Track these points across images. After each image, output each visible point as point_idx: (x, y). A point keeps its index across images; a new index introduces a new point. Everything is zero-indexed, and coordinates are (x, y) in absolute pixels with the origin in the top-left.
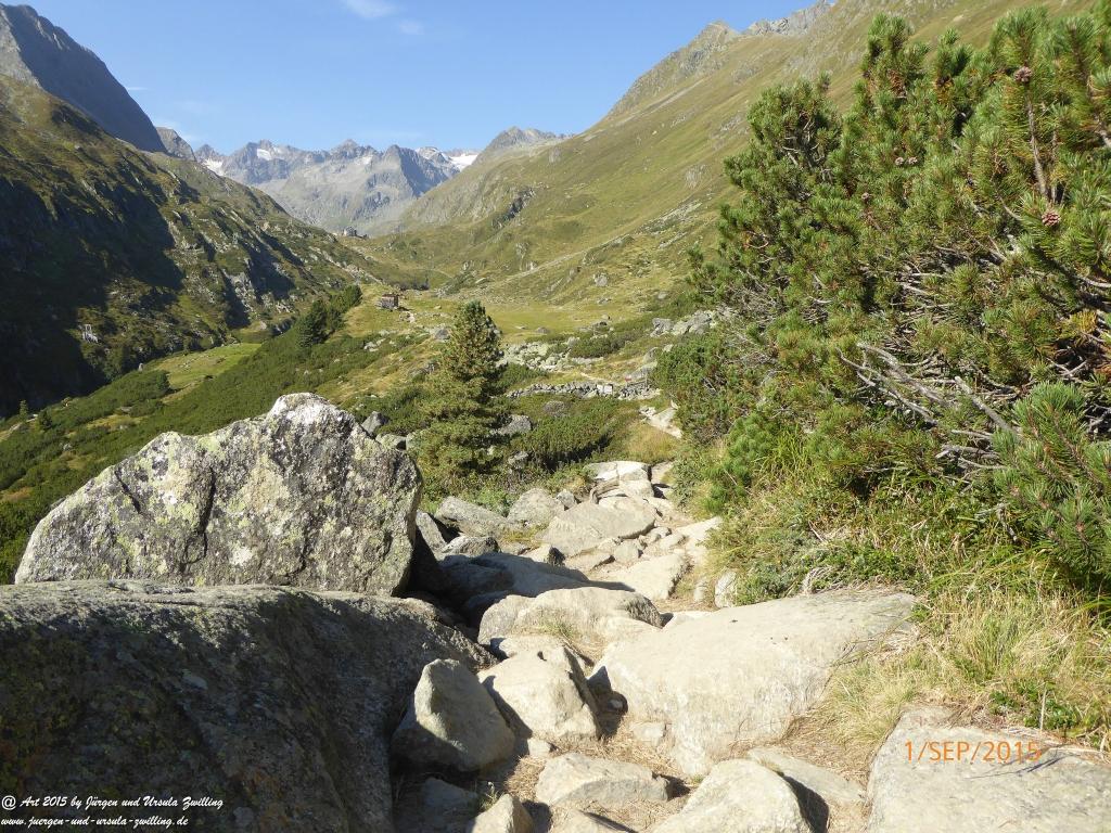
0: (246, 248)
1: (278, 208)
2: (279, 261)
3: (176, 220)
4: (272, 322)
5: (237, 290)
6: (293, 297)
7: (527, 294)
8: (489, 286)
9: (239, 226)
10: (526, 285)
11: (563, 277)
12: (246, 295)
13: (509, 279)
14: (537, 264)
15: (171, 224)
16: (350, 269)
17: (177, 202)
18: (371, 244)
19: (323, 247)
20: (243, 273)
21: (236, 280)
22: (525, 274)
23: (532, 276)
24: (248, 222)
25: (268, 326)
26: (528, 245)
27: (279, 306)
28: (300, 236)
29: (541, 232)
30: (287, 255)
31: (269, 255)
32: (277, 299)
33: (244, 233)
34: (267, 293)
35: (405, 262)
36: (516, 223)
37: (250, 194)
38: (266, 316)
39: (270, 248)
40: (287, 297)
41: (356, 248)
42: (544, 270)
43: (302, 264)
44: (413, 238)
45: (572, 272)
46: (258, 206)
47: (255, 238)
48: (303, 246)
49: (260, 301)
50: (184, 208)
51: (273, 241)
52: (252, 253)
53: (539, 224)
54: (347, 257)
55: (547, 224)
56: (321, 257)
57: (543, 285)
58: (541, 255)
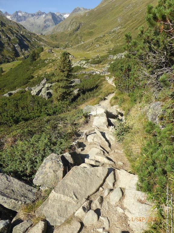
0: (17, 38)
1: (24, 28)
2: (25, 41)
3: (1, 31)
4: (25, 56)
5: (16, 48)
6: (29, 50)
7: (81, 49)
8: (73, 47)
9: (15, 33)
10: (81, 47)
11: (89, 45)
12: (18, 49)
13: (77, 45)
14: (83, 42)
16: (41, 43)
17: (1, 26)
18: (46, 37)
19: (35, 38)
20: (17, 44)
21: (16, 46)
22: (81, 44)
24: (17, 31)
25: (24, 57)
26: (81, 37)
27: (26, 52)
28: (29, 35)
29: (84, 34)
30: (27, 40)
31: (23, 40)
32: (25, 50)
33: (17, 34)
34: (23, 49)
35: (54, 41)
36: (79, 32)
37: (17, 24)
38: (23, 54)
39: (23, 38)
40: (28, 50)
41: (42, 38)
42: (85, 43)
43: (30, 42)
44: (55, 35)
45: (91, 44)
46: (20, 27)
47: (19, 35)
48: (30, 37)
49: (22, 51)
51: (23, 36)
52: (19, 39)
53: (84, 32)
54: (40, 40)
55: (85, 32)
56: (34, 40)
57: (85, 47)
58: (84, 40)
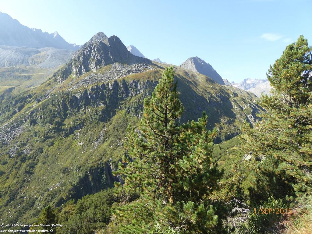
0: (251, 107)
2: (260, 110)
3: (233, 101)
5: (249, 119)
9: (248, 102)
12: (252, 119)
15: (232, 103)
17: (233, 97)
20: (251, 114)
21: (249, 116)
24: (251, 101)
30: (261, 109)
31: (257, 109)
33: (250, 103)
34: (257, 119)
37: (248, 93)
38: (258, 125)
39: (257, 107)
43: (265, 111)
47: (253, 105)
49: (255, 121)
50: (235, 98)
51: (256, 105)
52: (253, 108)
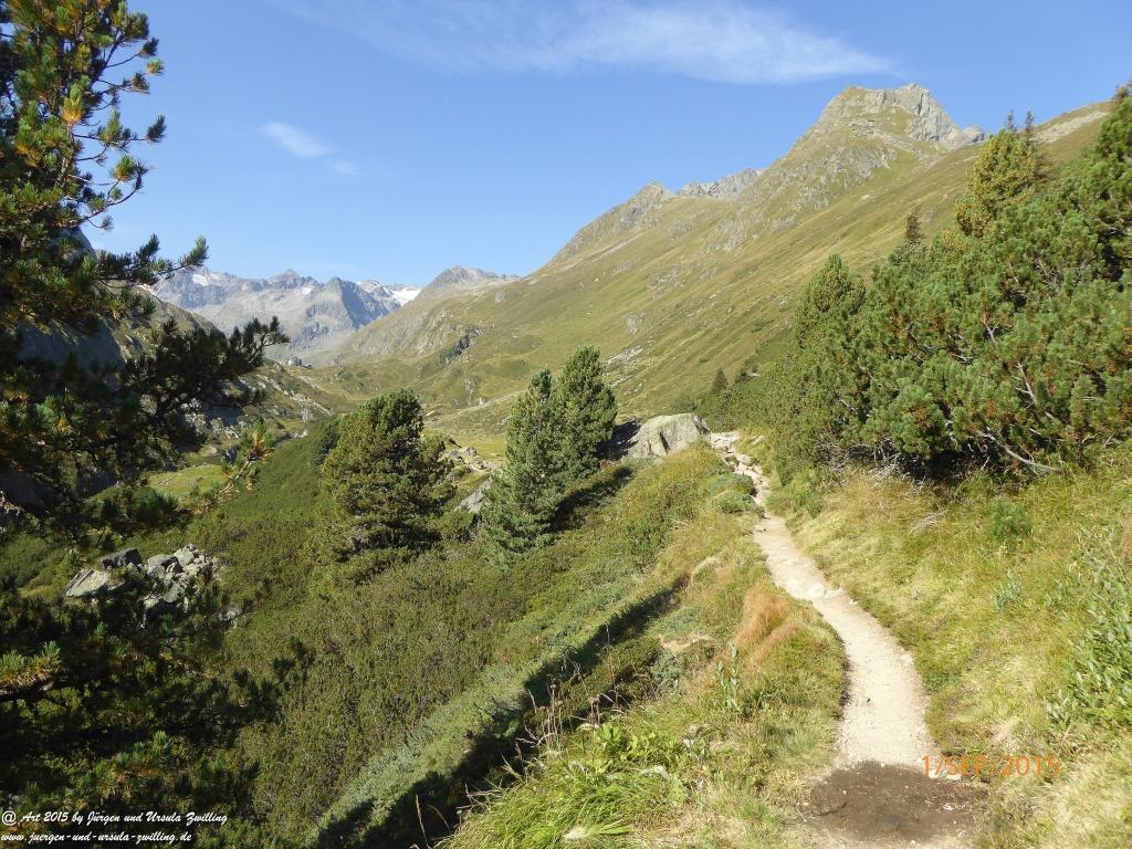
3: (128, 344)
4: (222, 447)
6: (241, 423)
7: (478, 427)
8: (440, 420)
10: (478, 419)
12: (196, 419)
13: (460, 413)
14: (486, 399)
15: (123, 348)
16: (298, 398)
17: (130, 327)
18: (317, 374)
19: (271, 376)
22: (476, 408)
23: (482, 411)
25: (219, 451)
26: (477, 381)
27: (229, 432)
29: (489, 370)
32: (226, 424)
34: (216, 418)
35: (351, 392)
36: (464, 359)
37: (192, 320)
38: (216, 440)
40: (235, 423)
41: (302, 378)
42: (494, 406)
44: (360, 370)
49: (209, 426)
50: (136, 332)
53: (487, 361)
54: (295, 386)
55: (495, 361)
56: (268, 385)
57: (494, 420)
58: (490, 391)
